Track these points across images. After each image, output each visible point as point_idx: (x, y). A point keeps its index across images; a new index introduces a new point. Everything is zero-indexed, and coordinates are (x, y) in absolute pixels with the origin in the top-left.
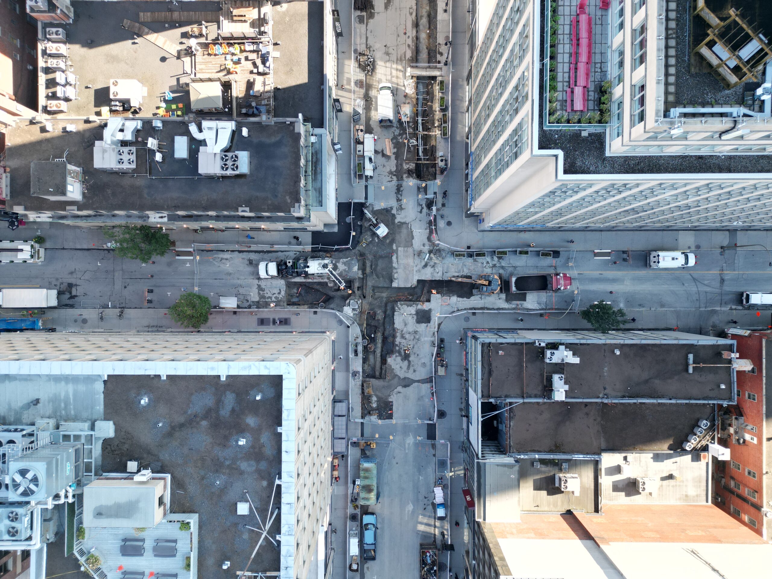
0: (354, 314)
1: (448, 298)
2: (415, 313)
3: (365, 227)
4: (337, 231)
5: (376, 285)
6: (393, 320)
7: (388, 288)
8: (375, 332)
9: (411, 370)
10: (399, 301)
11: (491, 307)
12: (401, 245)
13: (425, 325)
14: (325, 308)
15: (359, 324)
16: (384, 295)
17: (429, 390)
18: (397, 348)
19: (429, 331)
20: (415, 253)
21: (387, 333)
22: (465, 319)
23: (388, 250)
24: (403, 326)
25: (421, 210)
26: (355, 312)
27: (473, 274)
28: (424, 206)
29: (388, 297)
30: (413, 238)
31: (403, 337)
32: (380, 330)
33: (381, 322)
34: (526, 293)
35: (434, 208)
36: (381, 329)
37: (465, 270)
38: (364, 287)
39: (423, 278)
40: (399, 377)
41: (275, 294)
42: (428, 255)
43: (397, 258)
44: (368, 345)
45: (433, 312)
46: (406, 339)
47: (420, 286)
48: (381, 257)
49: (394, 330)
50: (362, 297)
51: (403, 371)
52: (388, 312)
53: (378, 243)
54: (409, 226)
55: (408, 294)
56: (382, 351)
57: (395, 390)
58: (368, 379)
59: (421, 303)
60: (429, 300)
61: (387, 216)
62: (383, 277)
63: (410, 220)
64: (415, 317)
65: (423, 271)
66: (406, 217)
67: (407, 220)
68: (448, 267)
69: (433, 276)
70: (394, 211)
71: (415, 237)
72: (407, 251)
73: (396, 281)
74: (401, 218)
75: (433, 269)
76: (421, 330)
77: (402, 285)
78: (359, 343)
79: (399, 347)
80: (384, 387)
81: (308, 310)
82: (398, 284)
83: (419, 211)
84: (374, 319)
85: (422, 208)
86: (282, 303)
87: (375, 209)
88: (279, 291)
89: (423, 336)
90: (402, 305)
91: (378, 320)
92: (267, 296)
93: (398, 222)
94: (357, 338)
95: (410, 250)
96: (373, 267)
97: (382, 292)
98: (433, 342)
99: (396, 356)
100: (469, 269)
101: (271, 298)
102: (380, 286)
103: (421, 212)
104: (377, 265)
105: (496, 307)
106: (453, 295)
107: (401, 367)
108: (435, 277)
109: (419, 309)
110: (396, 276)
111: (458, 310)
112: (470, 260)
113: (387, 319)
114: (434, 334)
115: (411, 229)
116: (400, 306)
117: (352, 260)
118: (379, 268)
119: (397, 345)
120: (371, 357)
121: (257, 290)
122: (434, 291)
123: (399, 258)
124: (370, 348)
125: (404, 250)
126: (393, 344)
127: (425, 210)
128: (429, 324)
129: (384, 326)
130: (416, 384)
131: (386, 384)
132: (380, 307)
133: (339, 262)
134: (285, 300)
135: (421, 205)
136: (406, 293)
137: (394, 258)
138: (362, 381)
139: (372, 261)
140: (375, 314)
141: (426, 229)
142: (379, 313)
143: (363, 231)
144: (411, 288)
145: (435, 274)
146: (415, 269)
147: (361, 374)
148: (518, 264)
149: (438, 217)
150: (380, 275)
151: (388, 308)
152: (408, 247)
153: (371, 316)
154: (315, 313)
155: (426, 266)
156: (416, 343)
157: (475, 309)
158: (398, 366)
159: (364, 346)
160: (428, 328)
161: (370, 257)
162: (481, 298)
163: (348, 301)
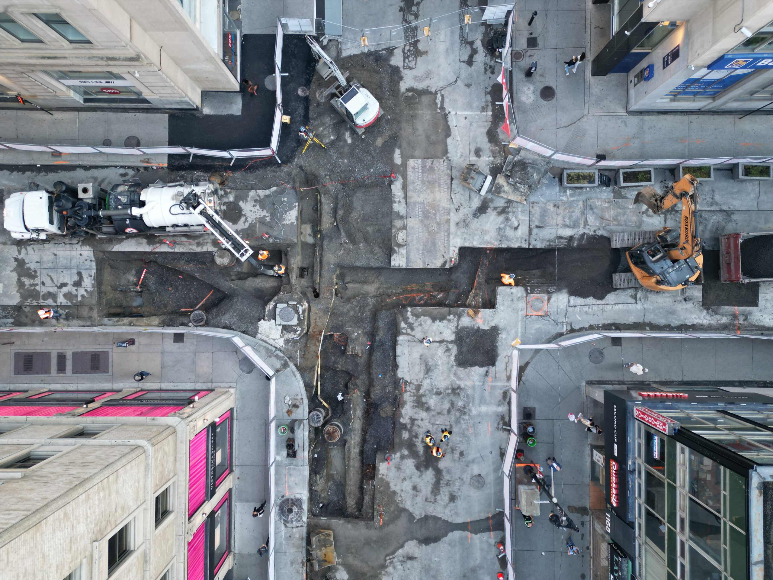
0: (287, 341)
1: (545, 297)
2: (452, 337)
3: (319, 104)
4: (239, 113)
5: (347, 261)
6: (395, 356)
7: (379, 270)
8: (346, 386)
9: (444, 497)
10: (411, 306)
11: (662, 322)
12: (417, 153)
13: (482, 370)
14: (207, 324)
15: (300, 369)
16: (371, 289)
17: (494, 551)
18: (405, 435)
19: (493, 388)
20: (455, 173)
21: (376, 393)
22: (591, 355)
23: (381, 167)
24: (421, 375)
25: (471, 57)
26: (291, 336)
27: (612, 232)
28: (478, 44)
29: (380, 295)
30: (448, 133)
31: (420, 404)
32: (359, 382)
33: (362, 360)
34: (757, 285)
35: (506, 51)
36: (362, 380)
37: (591, 219)
38: (317, 268)
39: (476, 243)
40: (411, 516)
41: (64, 285)
42: (489, 178)
43: (405, 187)
44: (324, 425)
45: (502, 336)
46: (428, 409)
47: (465, 266)
48: (361, 185)
49: (396, 383)
50: (311, 295)
51: (420, 499)
52: (381, 335)
53: (352, 147)
54: (438, 101)
55: (434, 286)
56: (364, 441)
57: (400, 551)
58: (324, 520)
59: (471, 312)
60: (491, 304)
61: (378, 72)
62: (366, 240)
63: (441, 84)
64: (454, 350)
65: (475, 224)
66: (428, 75)
67: (434, 84)
68: (544, 213)
69: (502, 237)
70: (397, 60)
71: (455, 131)
72: (432, 169)
73: (403, 251)
74: (415, 78)
75: (502, 218)
76: (469, 383)
77: (418, 263)
78: (301, 421)
79: (410, 431)
80: (368, 542)
81: (160, 330)
82: (407, 258)
83: (466, 58)
84: (344, 352)
85: (474, 52)
86: (85, 312)
87: (345, 54)
88: (76, 278)
89: (477, 401)
90: (417, 316)
91: (355, 356)
92: (43, 290)
93: (408, 90)
94: (296, 406)
95: (441, 165)
96: (340, 212)
97: (365, 282)
98: (503, 418)
99: (403, 457)
100: (602, 218)
101: (53, 296)
102: (358, 264)
103: (470, 62)
104: (349, 208)
105: (675, 323)
106: (560, 290)
107: (415, 488)
108: (508, 239)
109: (464, 329)
110: (401, 236)
111: (572, 331)
112: (606, 193)
113: (377, 355)
114: (506, 395)
115: (442, 108)
116: (411, 319)
117: (282, 192)
118: (354, 215)
119: (404, 427)
120: (335, 455)
121: (15, 275)
122: (507, 279)
123: (410, 188)
124: (331, 435)
125: (424, 167)
126: (394, 423)
127: (481, 57)
128: (492, 369)
129: (370, 374)
130: (457, 534)
131: (373, 534)
132: (358, 321)
133: (244, 198)
134: (94, 301)
135: (471, 43)
136: (428, 286)
137: (397, 188)
138: (309, 525)
139: (336, 198)
140: (346, 339)
141: (484, 109)
142: (357, 339)
143: (311, 114)
144: (443, 270)
145: (509, 232)
146: (454, 218)
147: (305, 506)
148: (736, 204)
149: (519, 76)
150: (359, 236)
151: (381, 324)
152: (434, 157)
153: (336, 346)
154: (179, 338)
155: (483, 209)
156: (458, 421)
157: (618, 327)
158: (407, 486)
159: (316, 429)
160: (489, 379)
161: (332, 186)
162: (635, 298)
163: (270, 306)
